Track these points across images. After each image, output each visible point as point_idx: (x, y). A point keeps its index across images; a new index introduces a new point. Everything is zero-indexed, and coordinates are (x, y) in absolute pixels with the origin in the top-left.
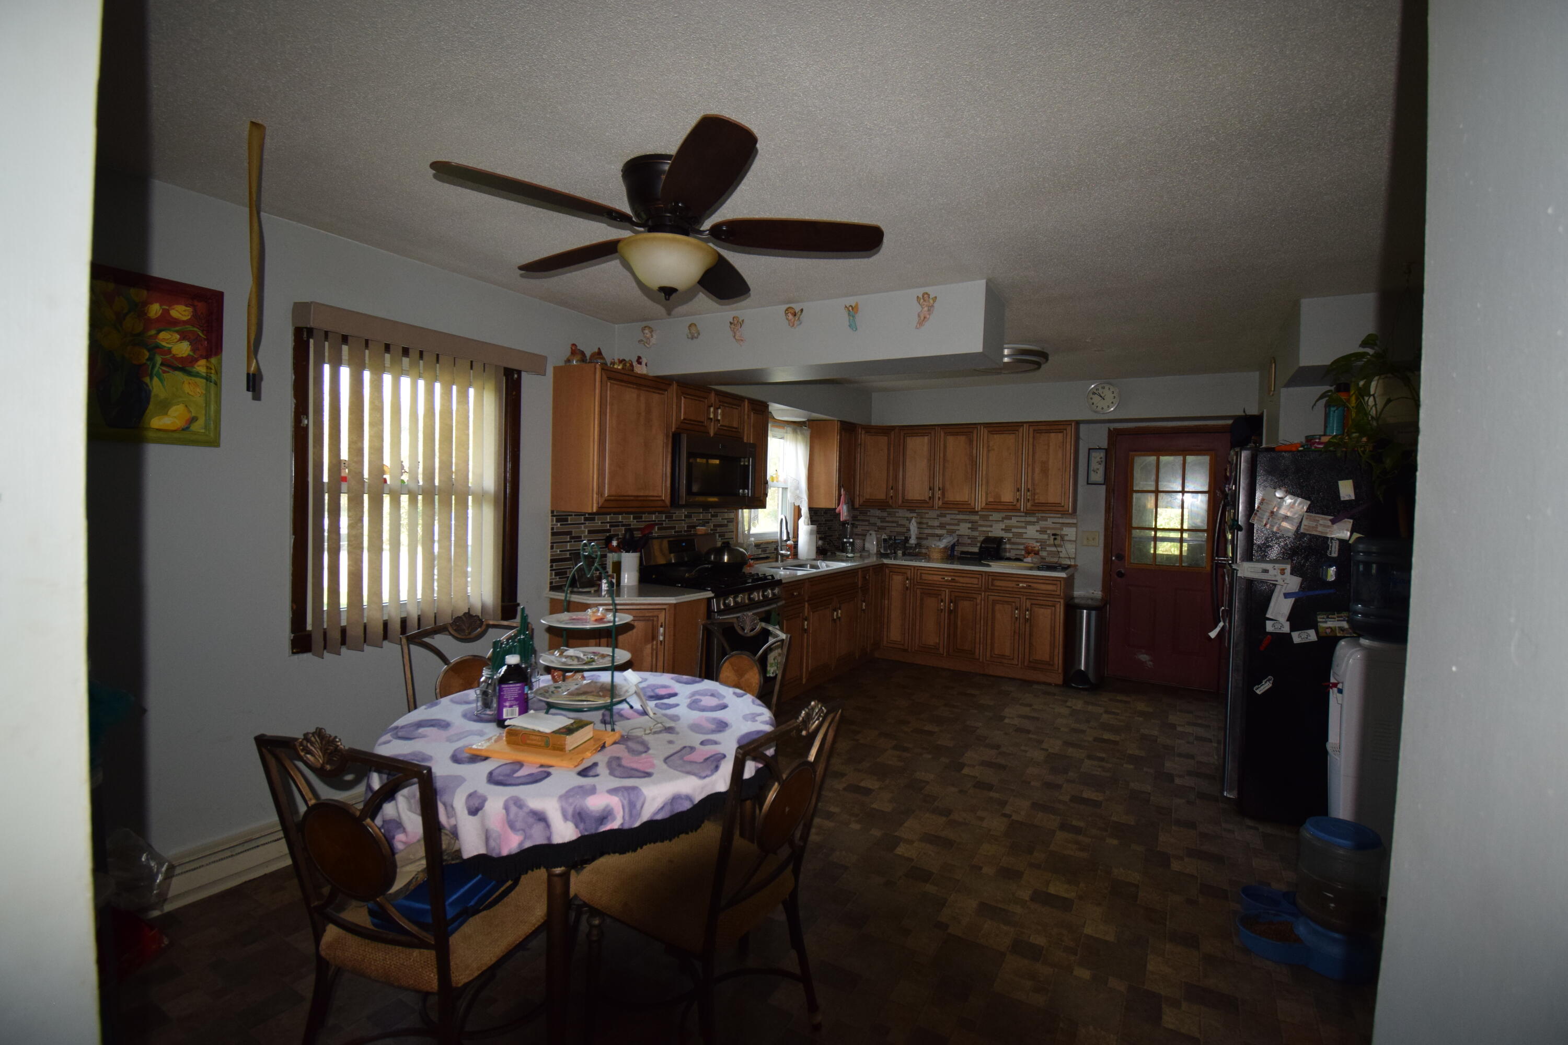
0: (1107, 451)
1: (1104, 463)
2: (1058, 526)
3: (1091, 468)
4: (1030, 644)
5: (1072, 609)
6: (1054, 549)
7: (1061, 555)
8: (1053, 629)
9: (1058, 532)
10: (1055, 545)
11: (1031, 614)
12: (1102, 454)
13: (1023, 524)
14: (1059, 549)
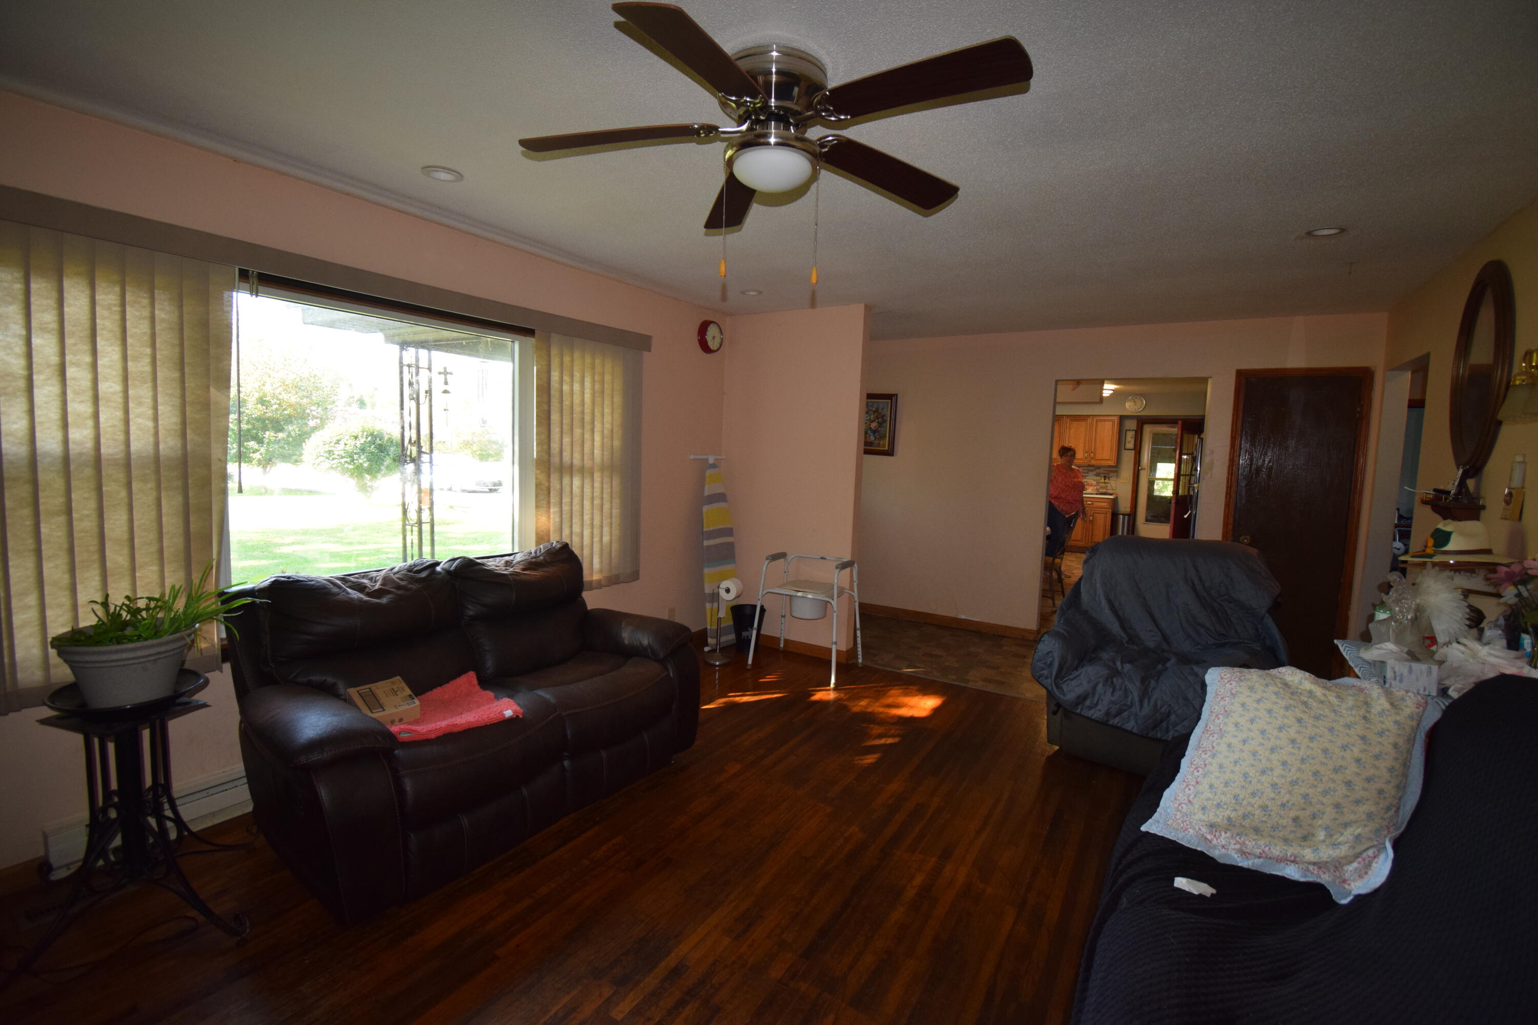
0: (1136, 431)
1: (1134, 438)
2: (1107, 472)
3: (1127, 440)
4: (1092, 533)
5: (1115, 515)
6: (1104, 485)
7: (1108, 488)
8: (1105, 526)
9: (1106, 475)
10: (1105, 483)
11: (1093, 518)
12: (1133, 433)
13: (1086, 471)
14: (1107, 485)
